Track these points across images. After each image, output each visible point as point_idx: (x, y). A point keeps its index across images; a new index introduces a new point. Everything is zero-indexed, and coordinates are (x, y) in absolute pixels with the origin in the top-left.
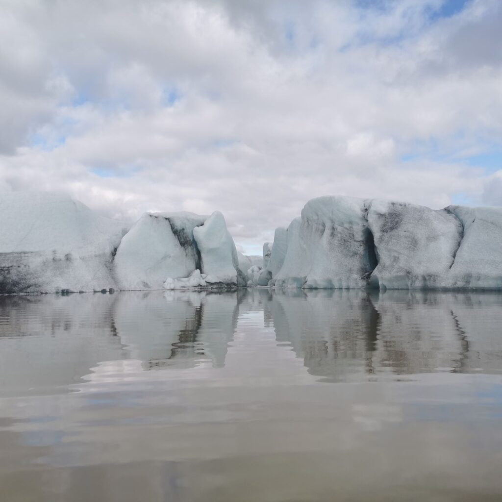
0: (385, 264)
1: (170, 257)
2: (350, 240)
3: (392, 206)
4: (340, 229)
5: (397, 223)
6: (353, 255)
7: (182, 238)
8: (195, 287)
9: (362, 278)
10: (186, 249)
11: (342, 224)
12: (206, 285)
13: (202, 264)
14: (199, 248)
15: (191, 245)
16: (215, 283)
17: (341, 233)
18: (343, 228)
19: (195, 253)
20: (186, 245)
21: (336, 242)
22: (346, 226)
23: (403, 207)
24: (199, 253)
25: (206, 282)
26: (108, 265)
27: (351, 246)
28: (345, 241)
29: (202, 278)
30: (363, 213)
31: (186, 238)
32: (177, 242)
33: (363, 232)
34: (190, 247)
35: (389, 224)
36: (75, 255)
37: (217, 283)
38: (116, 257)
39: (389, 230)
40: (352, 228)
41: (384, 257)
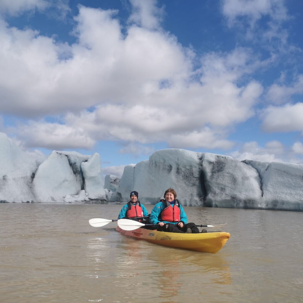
0: (215, 192)
1: (67, 181)
2: (190, 177)
3: (217, 158)
4: (183, 169)
5: (221, 168)
6: (192, 186)
7: (75, 169)
8: (83, 201)
9: (200, 200)
10: (76, 176)
11: (185, 167)
12: (89, 200)
13: (85, 186)
14: (84, 176)
15: (79, 174)
16: (94, 199)
17: (184, 172)
18: (185, 169)
19: (81, 179)
20: (76, 174)
21: (181, 177)
22: (188, 167)
23: (224, 159)
24: (83, 179)
25: (89, 199)
26: (29, 184)
27: (191, 180)
28: (186, 176)
29: (85, 196)
30: (199, 161)
31: (77, 169)
32: (72, 171)
33: (199, 172)
34: (78, 175)
35: (216, 168)
36: (10, 177)
37: (95, 199)
38: (35, 179)
39: (217, 172)
40: (192, 169)
41: (215, 188)
